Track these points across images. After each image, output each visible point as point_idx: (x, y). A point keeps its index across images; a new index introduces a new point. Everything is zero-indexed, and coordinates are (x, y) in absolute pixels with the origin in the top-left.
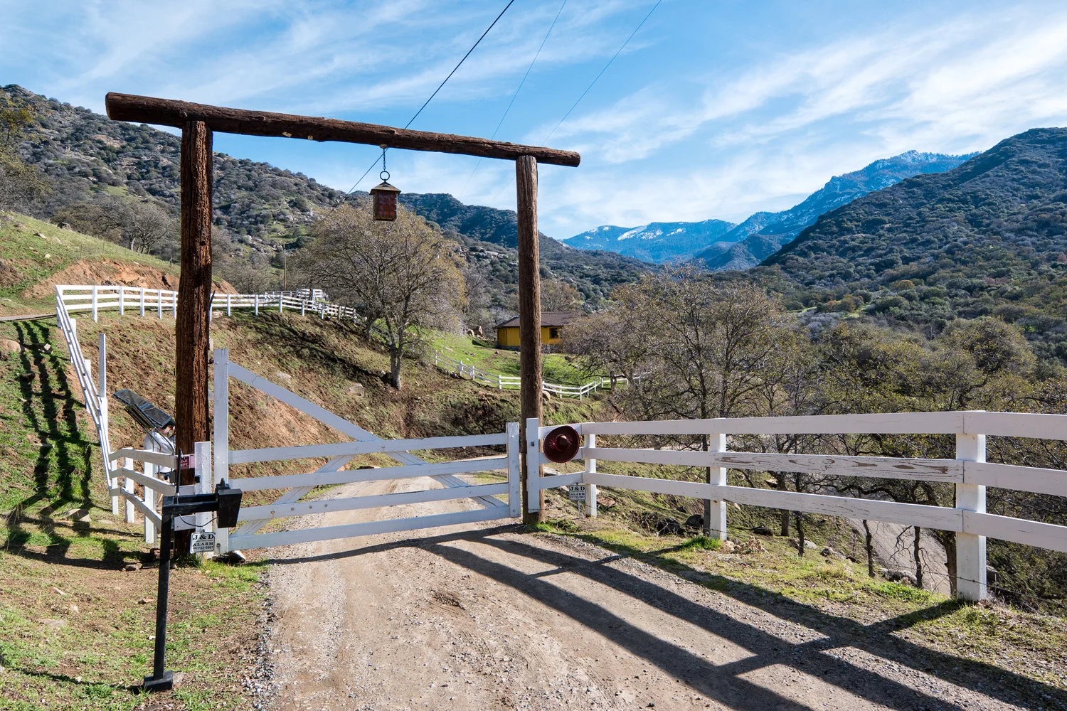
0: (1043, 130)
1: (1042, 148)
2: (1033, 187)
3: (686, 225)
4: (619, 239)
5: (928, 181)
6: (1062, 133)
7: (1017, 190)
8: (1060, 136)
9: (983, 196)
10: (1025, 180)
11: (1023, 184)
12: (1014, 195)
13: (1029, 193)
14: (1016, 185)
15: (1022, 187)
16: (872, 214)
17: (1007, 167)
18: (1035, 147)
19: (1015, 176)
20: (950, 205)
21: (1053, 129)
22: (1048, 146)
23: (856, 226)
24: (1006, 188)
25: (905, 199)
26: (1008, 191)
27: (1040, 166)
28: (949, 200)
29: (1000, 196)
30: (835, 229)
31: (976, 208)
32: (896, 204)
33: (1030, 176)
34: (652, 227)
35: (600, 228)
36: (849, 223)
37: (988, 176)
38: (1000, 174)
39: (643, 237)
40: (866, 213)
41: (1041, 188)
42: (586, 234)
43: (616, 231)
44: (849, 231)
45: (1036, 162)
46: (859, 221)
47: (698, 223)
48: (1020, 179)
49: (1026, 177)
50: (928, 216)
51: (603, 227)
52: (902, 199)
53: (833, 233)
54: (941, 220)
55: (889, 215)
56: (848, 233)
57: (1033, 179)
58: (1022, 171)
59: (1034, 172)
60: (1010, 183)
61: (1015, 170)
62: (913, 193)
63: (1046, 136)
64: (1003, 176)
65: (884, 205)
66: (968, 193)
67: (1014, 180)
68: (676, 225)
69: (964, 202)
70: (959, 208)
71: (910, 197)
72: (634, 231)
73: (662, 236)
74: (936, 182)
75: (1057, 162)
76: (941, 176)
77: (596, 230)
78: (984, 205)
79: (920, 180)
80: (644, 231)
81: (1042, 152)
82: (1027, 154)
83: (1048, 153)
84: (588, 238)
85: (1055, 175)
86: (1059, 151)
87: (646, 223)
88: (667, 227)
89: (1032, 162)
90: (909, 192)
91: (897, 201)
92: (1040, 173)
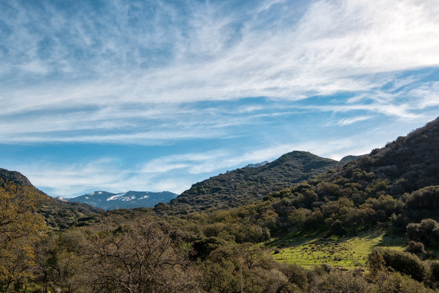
0: (298, 152)
1: (297, 159)
2: (288, 177)
3: (150, 194)
4: (108, 200)
5: (247, 171)
6: (305, 154)
7: (281, 177)
8: (305, 155)
9: (265, 179)
10: (285, 173)
11: (284, 175)
12: (279, 180)
13: (286, 179)
14: (281, 175)
15: (283, 176)
16: (217, 185)
17: (280, 167)
18: (294, 159)
19: (282, 171)
20: (250, 182)
21: (302, 152)
22: (299, 159)
23: (207, 191)
24: (276, 176)
25: (235, 179)
26: (277, 177)
27: (293, 168)
28: (251, 180)
29: (273, 180)
30: (196, 191)
31: (261, 184)
32: (230, 181)
33: (288, 171)
34: (130, 194)
35: (96, 193)
36: (204, 189)
37: (271, 170)
38: (276, 169)
39: (123, 200)
40: (214, 184)
41: (291, 177)
42: (86, 195)
43: (106, 195)
44: (203, 193)
45: (292, 166)
46: (209, 188)
47: (157, 193)
48: (283, 172)
49: (286, 172)
50: (238, 187)
51: (98, 192)
52: (234, 178)
53: (194, 193)
54: (243, 189)
55: (225, 186)
56: (202, 194)
57: (289, 173)
58: (285, 169)
59: (290, 170)
60: (278, 174)
61: (283, 168)
62: (239, 176)
63: (299, 154)
64: (277, 170)
65: (224, 181)
66: (259, 177)
67: (281, 173)
68: (144, 193)
69: (257, 181)
70: (253, 184)
71: (238, 178)
72: (118, 196)
73: (135, 200)
74: (251, 172)
75: (301, 166)
76: (254, 169)
77: (93, 193)
78: (264, 183)
79: (244, 170)
80: (124, 196)
81: (296, 161)
82: (290, 162)
83: (298, 162)
84: (87, 198)
85: (298, 172)
86: (303, 162)
87: (125, 191)
88: (138, 194)
89: (291, 165)
90: (237, 175)
91: (230, 179)
92: (292, 170)
